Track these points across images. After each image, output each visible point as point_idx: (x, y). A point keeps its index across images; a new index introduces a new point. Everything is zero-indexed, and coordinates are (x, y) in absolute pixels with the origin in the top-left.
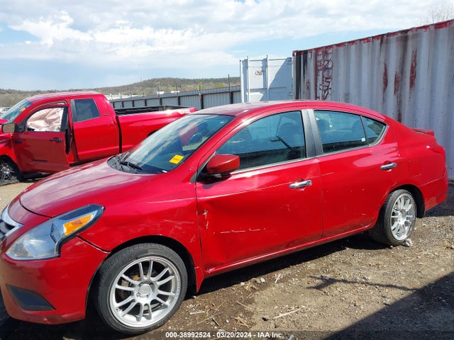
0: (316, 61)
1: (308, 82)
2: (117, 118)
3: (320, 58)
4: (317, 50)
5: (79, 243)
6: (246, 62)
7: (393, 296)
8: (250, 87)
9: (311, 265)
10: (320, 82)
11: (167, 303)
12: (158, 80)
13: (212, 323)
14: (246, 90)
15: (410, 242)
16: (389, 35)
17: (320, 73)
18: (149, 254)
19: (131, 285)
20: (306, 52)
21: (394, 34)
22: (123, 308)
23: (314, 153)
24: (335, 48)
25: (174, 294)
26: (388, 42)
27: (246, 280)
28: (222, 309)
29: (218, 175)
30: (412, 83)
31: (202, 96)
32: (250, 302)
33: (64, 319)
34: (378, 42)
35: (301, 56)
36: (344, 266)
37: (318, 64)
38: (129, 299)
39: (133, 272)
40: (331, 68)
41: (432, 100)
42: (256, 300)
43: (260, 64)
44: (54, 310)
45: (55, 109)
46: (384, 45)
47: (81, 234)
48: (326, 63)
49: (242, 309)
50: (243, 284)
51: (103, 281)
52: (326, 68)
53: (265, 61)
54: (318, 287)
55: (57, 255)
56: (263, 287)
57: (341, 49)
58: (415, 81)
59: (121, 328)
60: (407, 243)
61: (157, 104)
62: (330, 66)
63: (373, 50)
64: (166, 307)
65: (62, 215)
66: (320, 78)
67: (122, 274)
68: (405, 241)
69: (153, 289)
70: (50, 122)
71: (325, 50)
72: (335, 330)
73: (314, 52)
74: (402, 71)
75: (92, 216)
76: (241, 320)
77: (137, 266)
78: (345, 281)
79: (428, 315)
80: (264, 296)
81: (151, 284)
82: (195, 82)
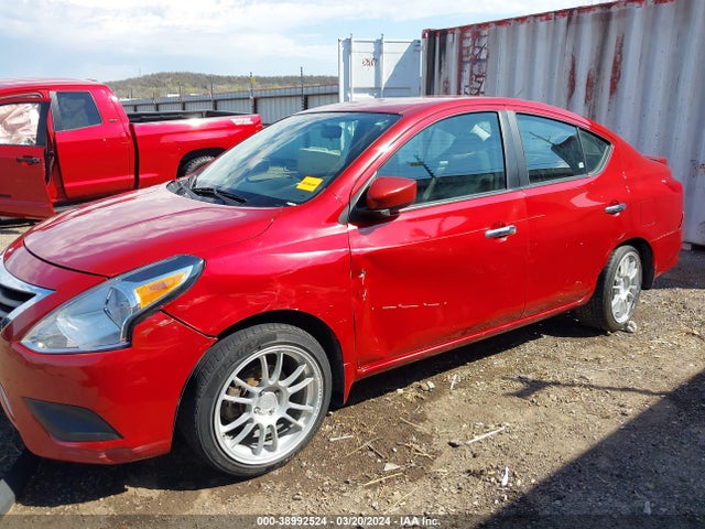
0: (461, 48)
1: (447, 82)
2: (131, 127)
3: (468, 43)
4: (464, 29)
5: (164, 322)
6: (348, 42)
7: (635, 405)
8: (354, 84)
9: (498, 361)
10: (465, 82)
11: (300, 422)
12: (169, 75)
13: (371, 454)
14: (347, 89)
15: (634, 326)
16: (581, 9)
17: (467, 67)
18: (278, 340)
19: (247, 394)
20: (444, 33)
21: (589, 8)
22: (233, 433)
23: (518, 183)
24: (493, 27)
25: (313, 408)
26: (579, 21)
27: (404, 385)
28: (379, 431)
29: (385, 212)
30: (614, 88)
31: (256, 100)
32: (421, 419)
33: (137, 454)
34: (563, 21)
35: (436, 40)
36: (549, 362)
37: (465, 52)
38: (244, 418)
39: (252, 371)
40: (485, 60)
41: (642, 115)
42: (429, 416)
43: (371, 48)
44: (120, 440)
45: (21, 107)
46: (572, 27)
47: (167, 305)
48: (477, 51)
49: (413, 431)
50: (400, 391)
51: (204, 388)
52: (476, 60)
53: (379, 43)
54: (521, 394)
55: (125, 343)
56: (434, 394)
57: (504, 29)
58: (619, 85)
59: (230, 467)
60: (629, 327)
62: (483, 56)
63: (555, 34)
64: (298, 429)
65: (128, 275)
66: (466, 75)
67: (233, 377)
68: (626, 325)
69: (279, 400)
70: (12, 129)
71: (477, 30)
72: (567, 458)
73: (457, 32)
74: (599, 68)
75: (184, 275)
76: (417, 447)
77: (257, 362)
78: (556, 384)
79: (695, 430)
80: (441, 409)
81: (277, 391)
82: (230, 80)
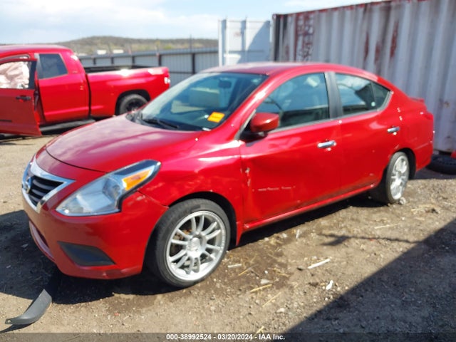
0: (297, 26)
1: (287, 48)
2: (86, 76)
3: (301, 23)
4: (298, 14)
5: (139, 198)
6: (224, 22)
7: (401, 248)
9: (323, 222)
10: (300, 47)
11: (212, 256)
12: (98, 38)
13: (252, 275)
14: (224, 51)
15: (404, 201)
16: (372, 4)
17: (301, 38)
18: (201, 208)
19: (184, 239)
20: (286, 16)
21: (377, 3)
22: (177, 261)
23: (336, 115)
24: (317, 13)
25: (220, 248)
26: (371, 11)
27: (269, 235)
28: (257, 262)
29: (261, 134)
30: (392, 53)
31: (160, 57)
32: (280, 255)
33: (122, 274)
34: (361, 10)
35: (281, 20)
36: (354, 222)
37: (299, 28)
38: (182, 253)
39: (187, 227)
40: (312, 34)
41: (410, 71)
42: (285, 253)
43: (239, 25)
44: (113, 265)
45: (17, 64)
46: (367, 14)
47: (141, 188)
48: (307, 28)
49: (275, 261)
50: (267, 239)
51: (161, 235)
52: (306, 34)
53: (244, 23)
55: (117, 210)
56: (287, 241)
57: (324, 15)
58: (396, 52)
59: (174, 281)
60: (401, 202)
61: (108, 63)
62: (311, 31)
63: (356, 19)
64: (211, 260)
66: (300, 43)
67: (177, 230)
68: (399, 200)
69: (201, 243)
70: (11, 78)
71: (307, 15)
72: (366, 275)
73: (294, 16)
74: (383, 40)
75: (149, 172)
76: (279, 270)
77: (189, 222)
78: (355, 237)
79: (438, 260)
80: (290, 249)
81: (200, 237)
